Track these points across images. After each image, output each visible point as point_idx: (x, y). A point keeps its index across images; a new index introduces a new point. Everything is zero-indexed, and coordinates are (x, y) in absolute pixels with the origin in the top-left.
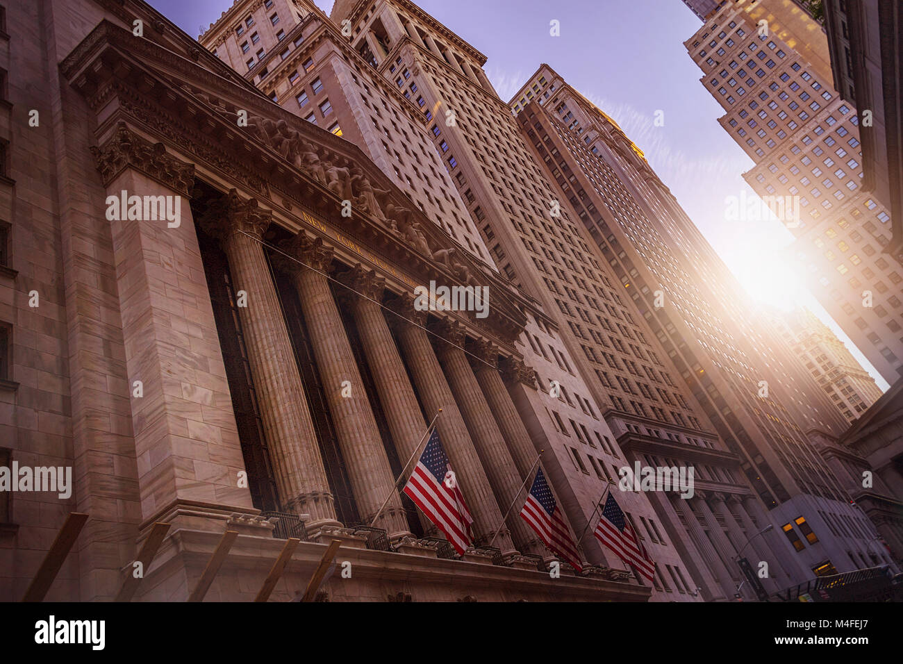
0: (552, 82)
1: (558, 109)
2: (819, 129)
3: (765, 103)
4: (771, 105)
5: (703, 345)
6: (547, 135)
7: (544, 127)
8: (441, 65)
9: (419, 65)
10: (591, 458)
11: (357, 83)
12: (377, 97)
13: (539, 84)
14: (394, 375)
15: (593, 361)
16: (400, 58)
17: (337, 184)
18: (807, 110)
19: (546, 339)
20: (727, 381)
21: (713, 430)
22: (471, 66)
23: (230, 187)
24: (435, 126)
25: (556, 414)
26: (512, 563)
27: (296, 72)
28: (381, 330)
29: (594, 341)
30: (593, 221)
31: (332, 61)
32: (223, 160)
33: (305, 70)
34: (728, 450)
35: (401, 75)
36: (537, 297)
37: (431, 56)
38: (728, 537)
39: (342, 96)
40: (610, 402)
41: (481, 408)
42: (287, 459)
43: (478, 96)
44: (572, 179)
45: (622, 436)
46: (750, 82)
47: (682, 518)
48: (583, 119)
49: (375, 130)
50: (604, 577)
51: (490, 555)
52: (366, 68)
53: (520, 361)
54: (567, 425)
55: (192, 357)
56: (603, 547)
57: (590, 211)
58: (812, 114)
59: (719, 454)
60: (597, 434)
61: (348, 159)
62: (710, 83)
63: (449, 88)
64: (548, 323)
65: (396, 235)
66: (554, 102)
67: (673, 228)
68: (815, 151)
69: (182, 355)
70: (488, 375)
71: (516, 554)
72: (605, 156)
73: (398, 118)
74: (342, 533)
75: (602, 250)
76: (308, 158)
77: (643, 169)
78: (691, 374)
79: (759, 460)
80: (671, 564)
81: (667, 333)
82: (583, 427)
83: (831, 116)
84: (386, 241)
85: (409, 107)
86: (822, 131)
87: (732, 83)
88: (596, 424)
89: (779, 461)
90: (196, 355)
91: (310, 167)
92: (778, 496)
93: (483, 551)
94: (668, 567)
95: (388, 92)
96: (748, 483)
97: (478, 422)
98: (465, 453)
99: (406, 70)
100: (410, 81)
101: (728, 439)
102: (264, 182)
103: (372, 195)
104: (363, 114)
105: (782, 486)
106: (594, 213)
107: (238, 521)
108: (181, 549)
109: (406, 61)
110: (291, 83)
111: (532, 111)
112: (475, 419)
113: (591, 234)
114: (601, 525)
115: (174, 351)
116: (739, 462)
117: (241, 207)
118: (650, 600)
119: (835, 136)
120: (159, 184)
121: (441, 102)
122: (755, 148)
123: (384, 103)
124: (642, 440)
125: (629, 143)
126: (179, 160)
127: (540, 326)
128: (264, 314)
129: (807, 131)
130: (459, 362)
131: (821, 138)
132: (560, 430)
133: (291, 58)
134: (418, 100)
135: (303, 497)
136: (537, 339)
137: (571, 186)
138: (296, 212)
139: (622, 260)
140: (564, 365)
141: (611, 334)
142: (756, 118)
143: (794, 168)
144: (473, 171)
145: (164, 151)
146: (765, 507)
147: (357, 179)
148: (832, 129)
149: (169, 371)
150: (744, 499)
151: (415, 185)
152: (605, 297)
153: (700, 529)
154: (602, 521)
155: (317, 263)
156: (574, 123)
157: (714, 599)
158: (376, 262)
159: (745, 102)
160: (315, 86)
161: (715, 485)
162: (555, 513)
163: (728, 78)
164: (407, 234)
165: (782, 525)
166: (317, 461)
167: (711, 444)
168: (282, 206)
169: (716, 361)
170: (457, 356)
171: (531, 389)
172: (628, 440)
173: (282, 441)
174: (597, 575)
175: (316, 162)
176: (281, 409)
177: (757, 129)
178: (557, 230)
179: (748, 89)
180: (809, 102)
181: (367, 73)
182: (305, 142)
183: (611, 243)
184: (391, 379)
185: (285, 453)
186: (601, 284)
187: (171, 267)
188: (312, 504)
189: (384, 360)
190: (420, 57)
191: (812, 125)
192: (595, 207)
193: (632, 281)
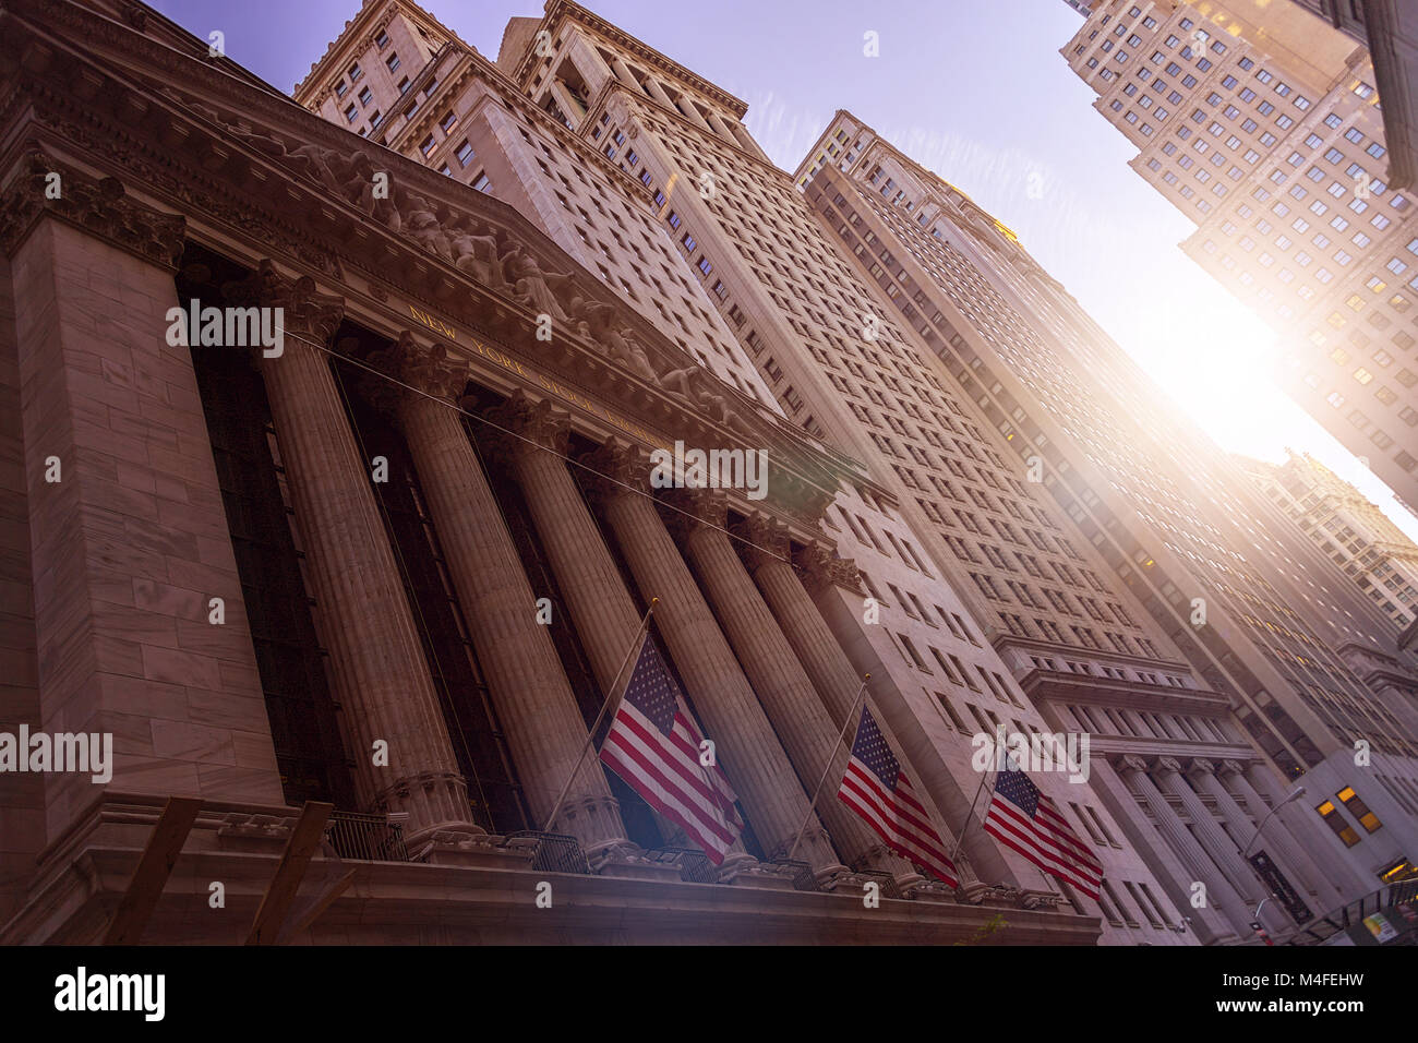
0: (857, 136)
1: (871, 178)
2: (1296, 156)
3: (1202, 127)
4: (1213, 129)
5: (1147, 519)
6: (854, 212)
7: (849, 200)
8: (673, 119)
9: (637, 121)
10: (972, 708)
11: (530, 142)
12: (565, 163)
13: (836, 143)
14: (593, 571)
15: (966, 559)
16: (606, 115)
17: (471, 260)
18: (1273, 129)
19: (877, 521)
20: (1193, 573)
21: (1179, 657)
22: (723, 119)
23: (260, 257)
24: (672, 213)
25: (905, 640)
26: (835, 887)
27: (431, 137)
28: (566, 498)
29: (964, 528)
30: (944, 340)
31: (485, 111)
32: (249, 217)
33: (445, 132)
34: (1208, 688)
35: (610, 140)
36: (857, 457)
37: (656, 107)
38: (1227, 832)
39: (505, 163)
40: (1000, 622)
41: (763, 628)
42: (372, 719)
43: (737, 162)
44: (902, 278)
45: (1027, 677)
46: (1174, 97)
47: (1144, 805)
48: (911, 188)
49: (564, 211)
50: (1011, 904)
51: (788, 873)
52: (543, 120)
53: (831, 549)
54: (927, 657)
55: (161, 535)
56: (1000, 846)
57: (938, 325)
58: (1281, 135)
59: (1195, 695)
60: (981, 670)
61: (496, 227)
62: (1109, 108)
63: (690, 153)
64: (880, 497)
65: (586, 344)
66: (863, 167)
67: (1076, 343)
68: (1293, 192)
69: (140, 531)
70: (775, 573)
71: (839, 870)
72: (954, 242)
73: (603, 194)
74: (478, 844)
75: (963, 385)
76: (416, 220)
77: (1016, 257)
78: (1133, 570)
79: (1264, 700)
80: (1132, 881)
81: (1085, 507)
82: (954, 659)
83: (1313, 134)
84: (570, 353)
85: (622, 179)
86: (1302, 159)
87: (1146, 102)
88: (979, 654)
89: (1297, 696)
90: (171, 530)
91: (420, 234)
92: (1302, 756)
93: (774, 867)
94: (1128, 885)
95: (584, 156)
96: (1251, 740)
97: (759, 649)
98: (735, 700)
99: (618, 132)
100: (625, 149)
101: (1208, 672)
102: (332, 255)
103: (541, 282)
104: (541, 187)
105: (1308, 741)
106: (943, 328)
107: (243, 830)
108: (95, 887)
109: (617, 118)
110: (425, 156)
111: (827, 179)
112: (753, 645)
113: (943, 361)
114: (995, 809)
115: (122, 523)
116: (1229, 707)
117: (281, 290)
118: (1101, 942)
119: (1324, 164)
120: (110, 245)
121: (679, 175)
122: (1195, 200)
123: (579, 173)
124: (1062, 681)
125: (991, 221)
126: (153, 208)
127: (865, 500)
128: (328, 468)
129: (1277, 162)
130: (719, 553)
131: (1300, 172)
132: (914, 664)
133: (422, 115)
134: (641, 176)
135: (403, 785)
136: (862, 521)
137: (903, 290)
138: (394, 304)
139: (997, 397)
140: (914, 562)
141: (991, 515)
142: (1191, 153)
143: (1262, 224)
144: (739, 275)
145: (121, 193)
146: (1284, 778)
147: (512, 257)
148: (1317, 155)
149: (105, 559)
150: (1246, 767)
151: (637, 293)
152: (974, 456)
153: (1177, 823)
154: (995, 802)
155: (437, 386)
156: (898, 196)
157: (1216, 940)
158: (555, 389)
159: (1170, 129)
160: (462, 155)
161: (1195, 747)
162: (900, 784)
163: (1138, 95)
164: (611, 346)
165: (1315, 806)
166: (431, 717)
167: (1180, 681)
168: (368, 293)
169: (1172, 544)
170: (713, 543)
171: (855, 597)
172: (1037, 682)
173: (363, 686)
174: (998, 902)
175: (430, 225)
176: (360, 629)
177: (1195, 169)
178: (886, 358)
179: (1172, 109)
180: (1275, 116)
181: (547, 128)
182: (411, 196)
183: (976, 371)
184: (588, 578)
185: (369, 708)
186: (967, 438)
187: (125, 379)
188: (422, 796)
189: (574, 548)
190: (638, 110)
191: (1284, 151)
192: (944, 318)
193: (1018, 428)
